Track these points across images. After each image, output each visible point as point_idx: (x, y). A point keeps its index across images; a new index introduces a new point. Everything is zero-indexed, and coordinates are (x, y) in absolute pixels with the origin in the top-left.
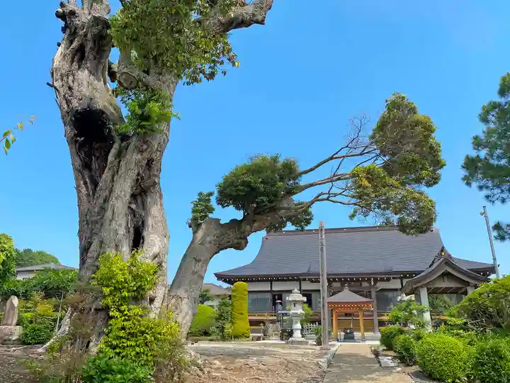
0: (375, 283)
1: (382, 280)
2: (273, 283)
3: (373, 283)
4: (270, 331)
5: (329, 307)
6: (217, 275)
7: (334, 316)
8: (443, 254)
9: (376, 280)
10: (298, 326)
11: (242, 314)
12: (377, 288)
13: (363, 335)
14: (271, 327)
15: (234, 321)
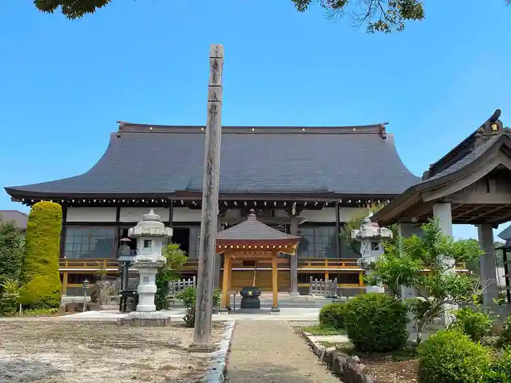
0: (298, 211)
1: (311, 206)
2: (122, 209)
3: (294, 212)
4: (104, 293)
5: (218, 250)
6: (9, 190)
7: (226, 265)
8: (495, 127)
9: (300, 207)
10: (152, 287)
11: (45, 262)
12: (301, 219)
13: (275, 298)
14: (106, 286)
15: (28, 275)
